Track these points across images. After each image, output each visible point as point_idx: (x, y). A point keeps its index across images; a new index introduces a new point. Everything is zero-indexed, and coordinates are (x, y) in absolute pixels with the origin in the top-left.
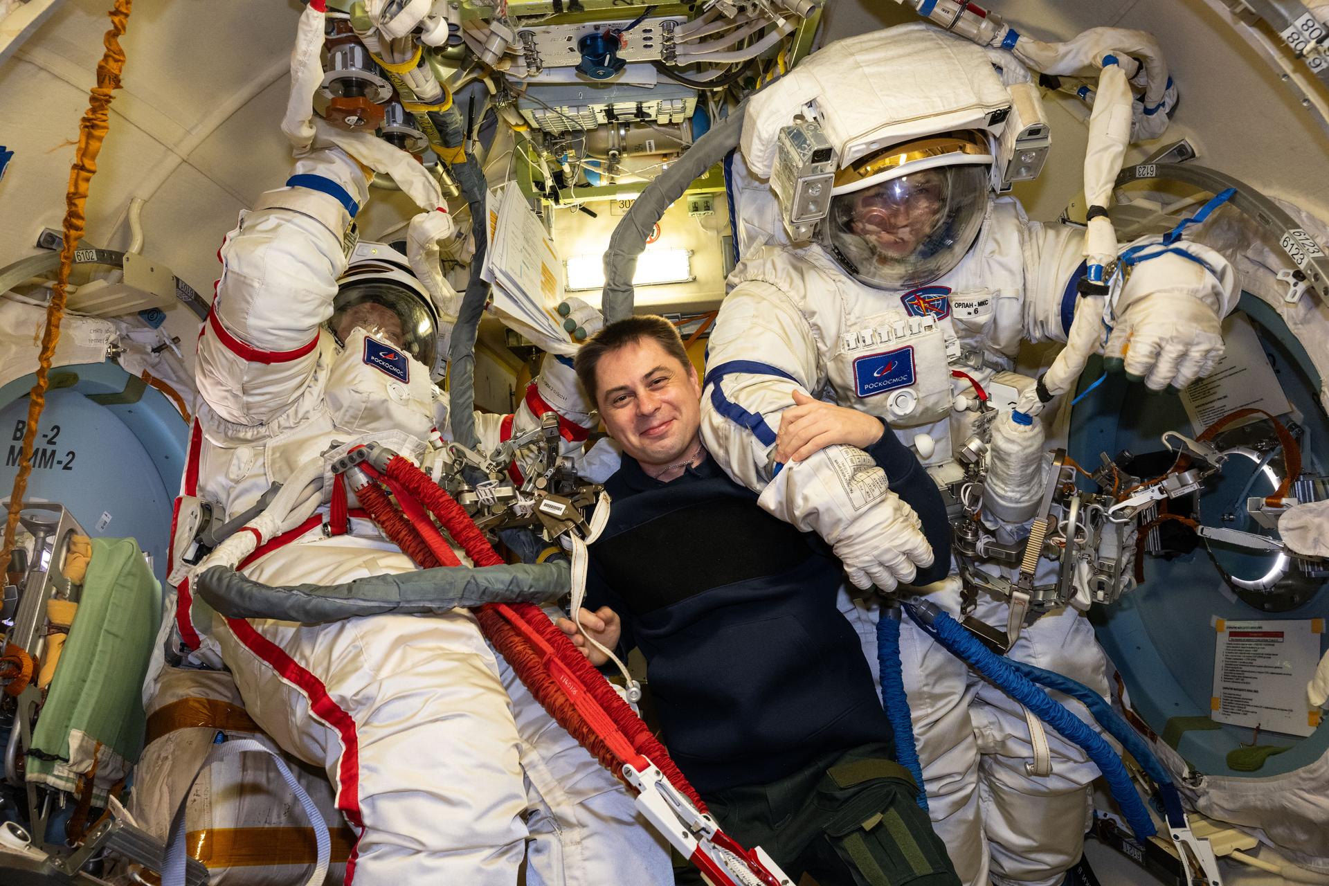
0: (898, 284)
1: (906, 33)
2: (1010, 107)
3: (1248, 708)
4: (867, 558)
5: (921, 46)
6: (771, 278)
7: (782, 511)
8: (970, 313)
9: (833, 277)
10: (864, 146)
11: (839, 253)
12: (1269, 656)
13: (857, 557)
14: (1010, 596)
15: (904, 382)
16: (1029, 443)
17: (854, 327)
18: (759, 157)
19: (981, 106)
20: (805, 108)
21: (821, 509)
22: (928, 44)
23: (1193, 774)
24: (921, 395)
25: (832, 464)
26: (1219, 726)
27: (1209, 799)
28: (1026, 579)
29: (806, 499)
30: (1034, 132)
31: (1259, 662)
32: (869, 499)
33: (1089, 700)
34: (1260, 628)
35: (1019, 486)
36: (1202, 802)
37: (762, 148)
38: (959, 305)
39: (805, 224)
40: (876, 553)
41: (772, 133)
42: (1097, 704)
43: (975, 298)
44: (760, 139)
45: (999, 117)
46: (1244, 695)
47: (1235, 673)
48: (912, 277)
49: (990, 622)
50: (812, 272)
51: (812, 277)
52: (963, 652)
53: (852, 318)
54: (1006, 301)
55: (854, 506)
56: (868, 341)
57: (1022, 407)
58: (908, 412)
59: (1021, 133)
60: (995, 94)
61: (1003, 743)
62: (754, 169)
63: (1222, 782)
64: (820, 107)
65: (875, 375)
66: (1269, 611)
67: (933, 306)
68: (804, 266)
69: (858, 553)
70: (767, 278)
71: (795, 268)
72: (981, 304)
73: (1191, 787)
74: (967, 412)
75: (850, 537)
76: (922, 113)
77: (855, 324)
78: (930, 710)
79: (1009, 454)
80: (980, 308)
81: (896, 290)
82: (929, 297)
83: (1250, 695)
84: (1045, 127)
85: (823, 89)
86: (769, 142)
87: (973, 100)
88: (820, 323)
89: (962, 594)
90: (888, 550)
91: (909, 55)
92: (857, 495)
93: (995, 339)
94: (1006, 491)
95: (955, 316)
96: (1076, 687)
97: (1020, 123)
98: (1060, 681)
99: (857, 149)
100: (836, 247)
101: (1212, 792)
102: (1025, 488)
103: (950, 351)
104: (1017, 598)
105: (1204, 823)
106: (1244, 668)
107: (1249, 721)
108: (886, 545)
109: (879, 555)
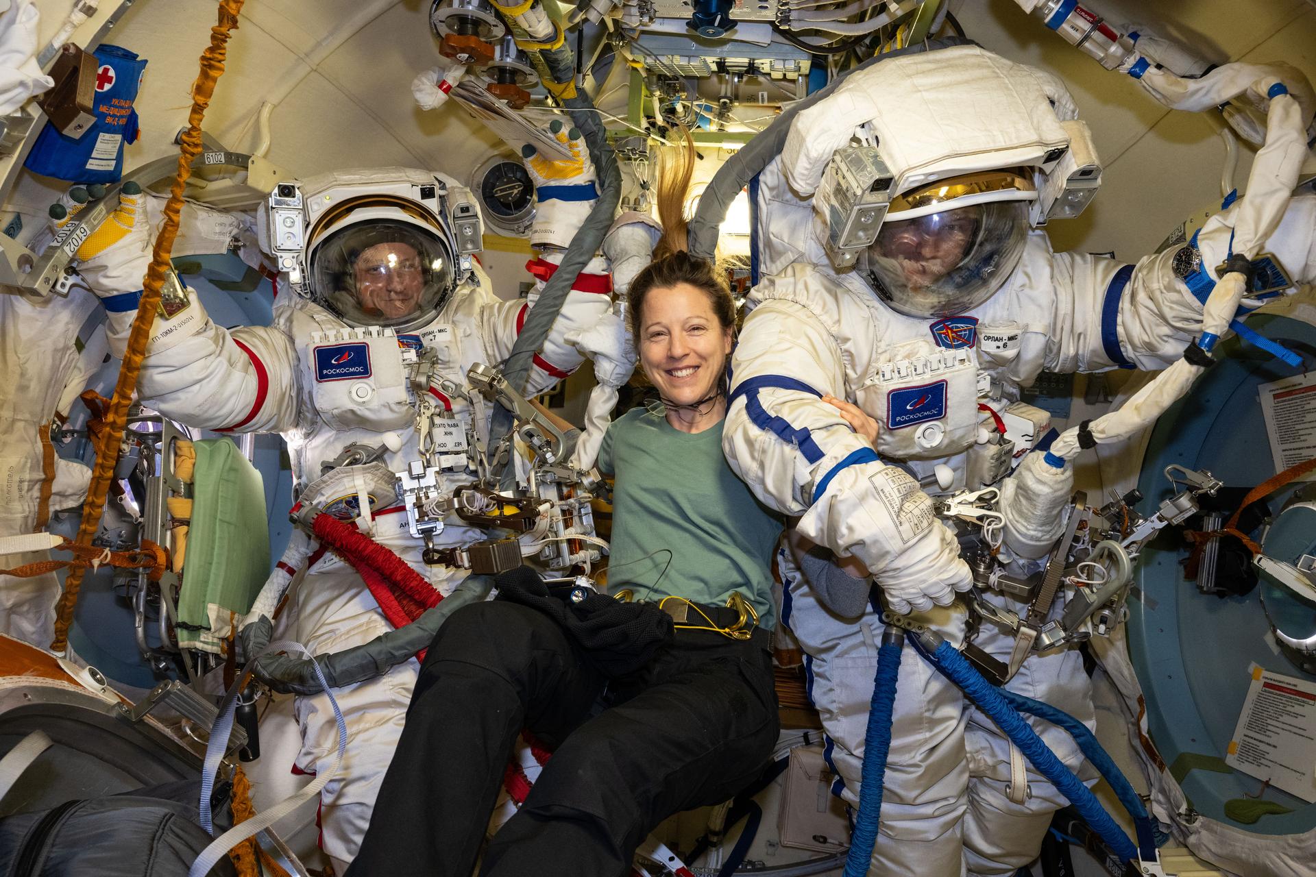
0: (927, 314)
1: (960, 58)
2: (1067, 147)
3: (1263, 761)
4: (913, 591)
5: (977, 73)
6: (802, 298)
7: (822, 538)
8: (998, 347)
9: (868, 303)
10: (922, 177)
11: (875, 279)
12: (1296, 715)
13: (903, 589)
14: (1018, 630)
15: (934, 415)
16: (1059, 486)
17: (884, 355)
18: (803, 175)
19: (1041, 143)
20: (859, 129)
21: (868, 541)
22: (986, 72)
23: (1190, 810)
24: (948, 428)
25: (878, 493)
26: (1231, 770)
27: (1199, 839)
28: (1036, 616)
29: (850, 529)
30: (1086, 173)
31: (1285, 718)
32: (917, 532)
33: (1076, 731)
34: (1295, 686)
35: (1042, 525)
36: (1192, 839)
37: (808, 166)
38: (989, 338)
39: (850, 251)
40: (923, 586)
41: (821, 152)
42: (1084, 735)
43: (1005, 333)
44: (808, 157)
45: (1055, 155)
46: (1263, 747)
47: (1258, 724)
48: (943, 307)
49: (988, 650)
50: (847, 297)
51: (845, 300)
52: (961, 682)
53: (883, 345)
54: (1034, 335)
55: (902, 539)
56: (903, 373)
57: (1058, 451)
58: (934, 444)
59: (1074, 173)
60: (1055, 134)
61: (994, 768)
62: (796, 187)
63: (1215, 827)
64: (875, 129)
65: (908, 407)
66: (1306, 671)
67: (960, 336)
68: (839, 291)
69: (904, 585)
70: (798, 299)
71: (829, 291)
72: (1011, 339)
73: (1184, 823)
74: (988, 445)
75: (895, 570)
76: (983, 147)
77: (885, 351)
78: (928, 735)
79: (1039, 495)
80: (1009, 343)
81: (925, 318)
82: (957, 327)
83: (1267, 748)
84: (1098, 169)
85: (880, 112)
86: (817, 160)
87: (1034, 137)
88: (853, 351)
89: (967, 623)
90: (936, 584)
91: (967, 82)
92: (906, 528)
93: (1016, 373)
94: (1028, 529)
95: (983, 349)
96: (1065, 718)
97: (1073, 163)
98: (1051, 712)
99: (915, 178)
100: (872, 272)
101: (1204, 832)
102: (1047, 528)
103: (980, 386)
104: (1024, 634)
105: (1191, 859)
106: (1269, 721)
107: (1261, 774)
108: (934, 579)
109: (927, 588)
